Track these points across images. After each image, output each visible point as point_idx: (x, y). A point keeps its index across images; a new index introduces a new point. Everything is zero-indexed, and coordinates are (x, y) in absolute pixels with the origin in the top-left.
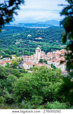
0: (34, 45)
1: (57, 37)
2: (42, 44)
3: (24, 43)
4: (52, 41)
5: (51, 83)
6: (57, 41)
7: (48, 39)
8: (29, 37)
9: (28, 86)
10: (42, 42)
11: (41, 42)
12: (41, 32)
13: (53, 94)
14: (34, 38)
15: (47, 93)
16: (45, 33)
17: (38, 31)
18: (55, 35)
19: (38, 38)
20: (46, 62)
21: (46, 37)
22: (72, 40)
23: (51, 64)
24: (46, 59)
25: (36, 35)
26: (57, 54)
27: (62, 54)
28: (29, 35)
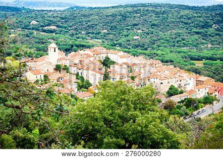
0: (42, 39)
1: (82, 25)
2: (57, 38)
3: (25, 35)
4: (75, 32)
6: (83, 32)
7: (68, 29)
8: (33, 25)
10: (56, 34)
11: (54, 34)
12: (54, 17)
13: (145, 134)
14: (41, 26)
16: (62, 18)
17: (50, 14)
18: (80, 22)
19: (49, 27)
20: (66, 69)
21: (64, 25)
22: (110, 31)
23: (76, 73)
24: (67, 63)
25: (46, 21)
26: (86, 56)
27: (95, 56)
28: (34, 22)
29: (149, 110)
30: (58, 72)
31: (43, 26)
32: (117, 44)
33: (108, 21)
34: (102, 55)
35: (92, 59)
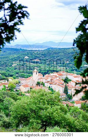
0: (31, 67)
2: (40, 66)
3: (21, 65)
4: (50, 63)
5: (49, 106)
6: (55, 63)
7: (46, 61)
8: (26, 59)
9: (26, 110)
11: (38, 64)
12: (38, 54)
13: (51, 118)
15: (45, 117)
16: (43, 55)
17: (35, 52)
18: (53, 57)
19: (35, 60)
20: (43, 84)
21: (44, 59)
22: (71, 62)
23: (49, 86)
24: (44, 81)
25: (33, 57)
26: (54, 77)
27: (60, 76)
28: (26, 57)
29: (56, 105)
30: (38, 86)
31: (31, 60)
32: (74, 70)
33: (69, 56)
34: (64, 76)
35: (58, 78)
